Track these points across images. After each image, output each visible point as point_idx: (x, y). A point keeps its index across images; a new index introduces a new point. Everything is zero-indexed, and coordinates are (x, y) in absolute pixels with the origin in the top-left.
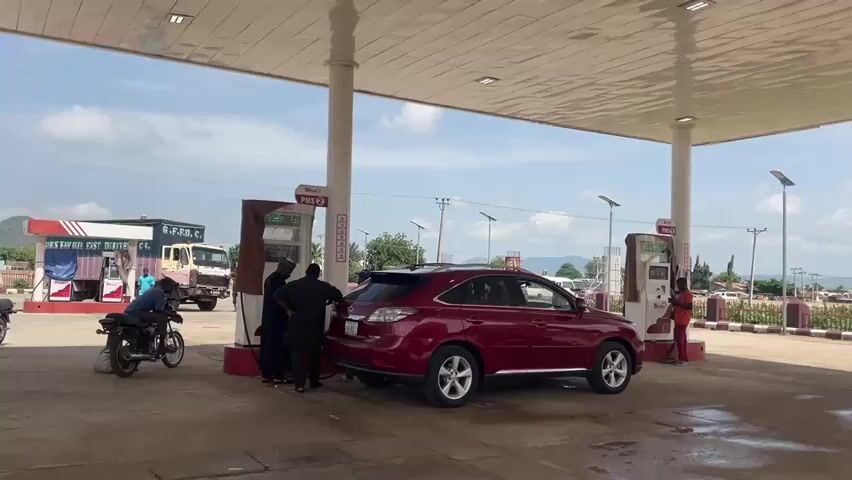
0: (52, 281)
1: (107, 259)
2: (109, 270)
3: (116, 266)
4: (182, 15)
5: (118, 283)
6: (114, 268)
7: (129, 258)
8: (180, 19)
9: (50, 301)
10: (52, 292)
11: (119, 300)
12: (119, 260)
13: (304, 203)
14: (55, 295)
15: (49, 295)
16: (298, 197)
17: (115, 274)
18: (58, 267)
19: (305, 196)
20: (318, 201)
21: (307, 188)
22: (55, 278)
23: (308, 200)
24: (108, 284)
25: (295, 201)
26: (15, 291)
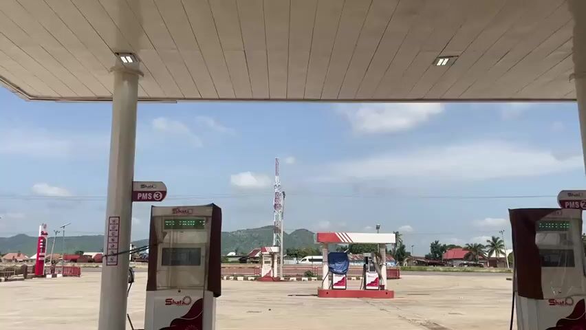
0: (334, 275)
1: (367, 258)
2: (368, 266)
3: (373, 263)
4: (446, 57)
5: (376, 275)
6: (372, 265)
7: (381, 257)
8: (446, 60)
9: (333, 289)
10: (334, 283)
11: (377, 288)
12: (375, 258)
13: (568, 207)
14: (336, 284)
15: (332, 285)
16: (562, 202)
17: (373, 269)
18: (337, 265)
19: (569, 201)
20: (582, 205)
21: (570, 193)
22: (336, 273)
23: (572, 205)
24: (369, 276)
25: (558, 206)
26: (307, 279)
